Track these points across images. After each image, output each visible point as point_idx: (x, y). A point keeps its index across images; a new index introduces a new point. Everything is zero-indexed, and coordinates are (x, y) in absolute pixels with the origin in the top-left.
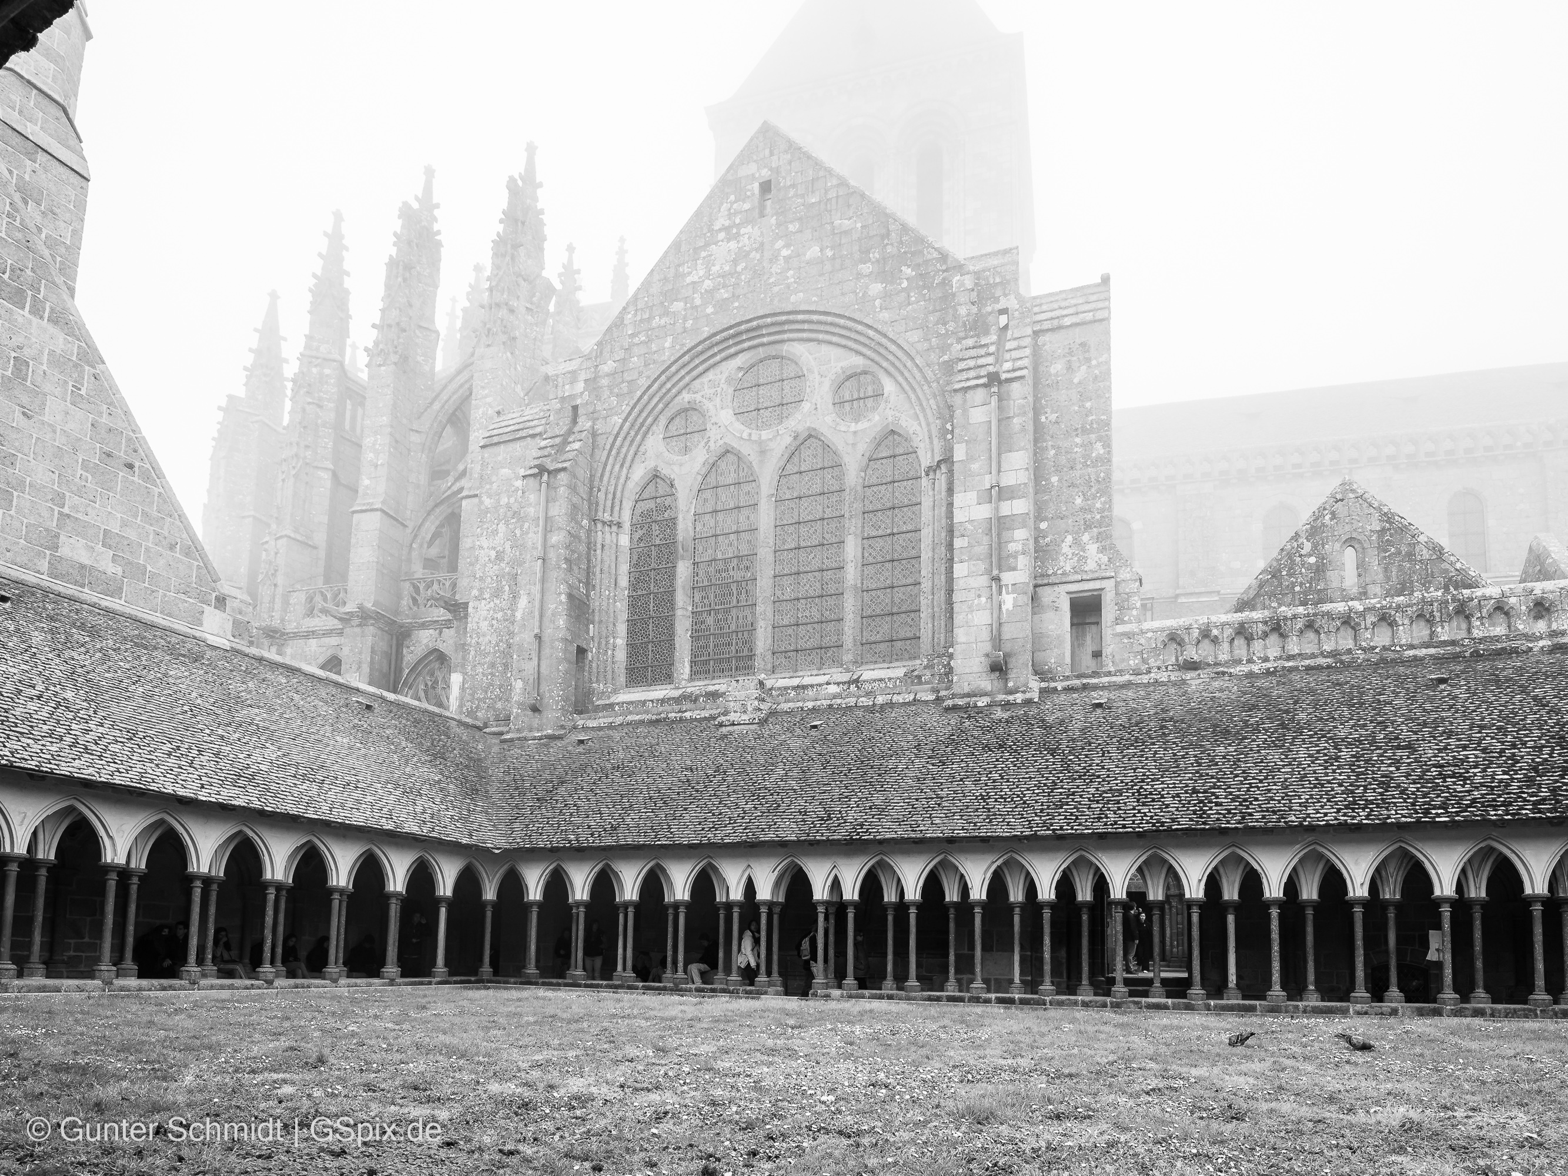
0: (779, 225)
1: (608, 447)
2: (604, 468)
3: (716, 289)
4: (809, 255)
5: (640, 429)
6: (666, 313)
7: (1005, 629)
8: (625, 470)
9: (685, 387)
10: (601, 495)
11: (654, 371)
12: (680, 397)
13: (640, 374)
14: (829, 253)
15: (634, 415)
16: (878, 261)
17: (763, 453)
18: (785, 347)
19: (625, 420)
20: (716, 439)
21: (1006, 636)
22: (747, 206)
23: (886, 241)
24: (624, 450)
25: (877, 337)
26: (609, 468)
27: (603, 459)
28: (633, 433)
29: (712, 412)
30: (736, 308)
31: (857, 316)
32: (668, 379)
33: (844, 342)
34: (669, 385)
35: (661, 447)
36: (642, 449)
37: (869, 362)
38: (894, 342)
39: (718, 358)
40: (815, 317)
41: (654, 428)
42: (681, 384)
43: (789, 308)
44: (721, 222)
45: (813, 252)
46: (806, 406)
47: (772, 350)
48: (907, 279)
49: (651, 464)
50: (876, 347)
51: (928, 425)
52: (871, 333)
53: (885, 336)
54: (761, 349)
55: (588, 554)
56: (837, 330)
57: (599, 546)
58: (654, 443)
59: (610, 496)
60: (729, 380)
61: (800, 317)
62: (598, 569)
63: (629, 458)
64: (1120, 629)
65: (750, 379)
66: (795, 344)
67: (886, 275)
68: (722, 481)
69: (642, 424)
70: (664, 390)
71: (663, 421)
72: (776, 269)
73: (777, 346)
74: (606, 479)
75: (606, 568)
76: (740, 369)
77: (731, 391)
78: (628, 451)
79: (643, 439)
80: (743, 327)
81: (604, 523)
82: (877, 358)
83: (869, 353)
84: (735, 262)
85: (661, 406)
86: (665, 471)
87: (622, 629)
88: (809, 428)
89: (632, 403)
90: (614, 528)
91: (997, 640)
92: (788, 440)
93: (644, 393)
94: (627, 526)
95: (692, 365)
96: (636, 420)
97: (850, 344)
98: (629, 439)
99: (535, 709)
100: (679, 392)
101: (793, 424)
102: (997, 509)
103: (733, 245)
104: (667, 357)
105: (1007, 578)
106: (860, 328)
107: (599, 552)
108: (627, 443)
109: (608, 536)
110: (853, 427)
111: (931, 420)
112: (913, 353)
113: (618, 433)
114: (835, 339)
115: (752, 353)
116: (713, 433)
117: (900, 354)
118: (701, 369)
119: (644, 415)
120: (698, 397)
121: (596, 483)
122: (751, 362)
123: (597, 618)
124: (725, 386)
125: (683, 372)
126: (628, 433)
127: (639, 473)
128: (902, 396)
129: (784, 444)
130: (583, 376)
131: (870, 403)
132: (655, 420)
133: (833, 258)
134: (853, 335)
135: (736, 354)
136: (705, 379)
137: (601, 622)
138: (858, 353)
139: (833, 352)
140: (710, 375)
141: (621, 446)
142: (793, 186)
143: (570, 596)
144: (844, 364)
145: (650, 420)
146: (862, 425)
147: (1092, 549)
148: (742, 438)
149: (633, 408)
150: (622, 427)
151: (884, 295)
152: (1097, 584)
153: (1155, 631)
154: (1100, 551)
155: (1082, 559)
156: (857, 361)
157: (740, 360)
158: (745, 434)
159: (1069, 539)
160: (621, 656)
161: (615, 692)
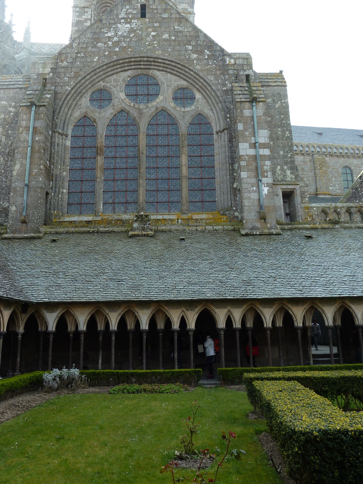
0: (149, 22)
1: (63, 99)
2: (60, 109)
3: (119, 41)
4: (164, 37)
6: (95, 47)
7: (263, 202)
8: (70, 111)
9: (102, 80)
10: (59, 121)
11: (88, 70)
12: (99, 84)
13: (81, 70)
14: (173, 38)
15: (77, 87)
16: (194, 46)
17: (141, 114)
18: (151, 71)
19: (72, 89)
20: (117, 105)
22: (135, 12)
23: (198, 39)
24: (70, 102)
25: (194, 75)
26: (63, 109)
28: (75, 95)
29: (116, 92)
30: (130, 51)
31: (186, 65)
32: (95, 75)
33: (179, 74)
34: (94, 77)
35: (89, 104)
36: (79, 103)
37: (189, 85)
38: (202, 78)
39: (119, 70)
40: (167, 62)
41: (86, 95)
42: (101, 78)
43: (155, 56)
45: (166, 36)
46: (161, 98)
47: (145, 72)
48: (208, 55)
49: (83, 110)
50: (194, 79)
51: (217, 113)
52: (192, 73)
53: (198, 75)
54: (139, 70)
55: (51, 147)
56: (176, 69)
57: (56, 144)
58: (85, 101)
59: (63, 122)
60: (124, 80)
61: (160, 61)
62: (56, 155)
63: (73, 106)
64: (303, 205)
65: (133, 81)
66: (156, 71)
67: (198, 52)
68: (119, 122)
69: (80, 93)
70: (92, 79)
71: (90, 93)
73: (147, 70)
75: (60, 155)
76: (129, 76)
77: (124, 85)
78: (72, 103)
79: (80, 99)
80: (133, 59)
81: (59, 133)
82: (194, 83)
83: (190, 81)
84: (129, 33)
85: (90, 85)
86: (90, 114)
88: (162, 106)
89: (76, 82)
90: (64, 137)
91: (262, 206)
92: (153, 110)
93: (82, 79)
94: (70, 136)
95: (106, 71)
97: (182, 75)
100: (99, 82)
101: (155, 104)
103: (128, 25)
105: (264, 180)
106: (187, 70)
107: (56, 147)
108: (72, 99)
109: (61, 140)
110: (183, 109)
111: (219, 112)
112: (211, 84)
113: (68, 94)
115: (135, 71)
116: (115, 101)
117: (205, 83)
118: (111, 73)
119: (82, 88)
120: (108, 85)
121: (56, 115)
122: (134, 75)
123: (54, 179)
124: (122, 83)
125: (102, 73)
126: (73, 95)
127: (77, 114)
128: (205, 100)
129: (151, 112)
130: (50, 66)
132: (87, 91)
133: (175, 40)
134: (183, 72)
135: (128, 70)
136: (112, 78)
137: (56, 180)
139: (173, 78)
140: (115, 76)
142: (156, 9)
144: (178, 83)
145: (84, 91)
147: (288, 172)
148: (130, 106)
149: (77, 84)
150: (70, 92)
151: (198, 59)
152: (293, 187)
153: (317, 207)
154: (291, 173)
155: (285, 176)
156: (183, 83)
157: (129, 73)
158: (132, 105)
159: (279, 167)
160: (66, 198)
161: (62, 215)
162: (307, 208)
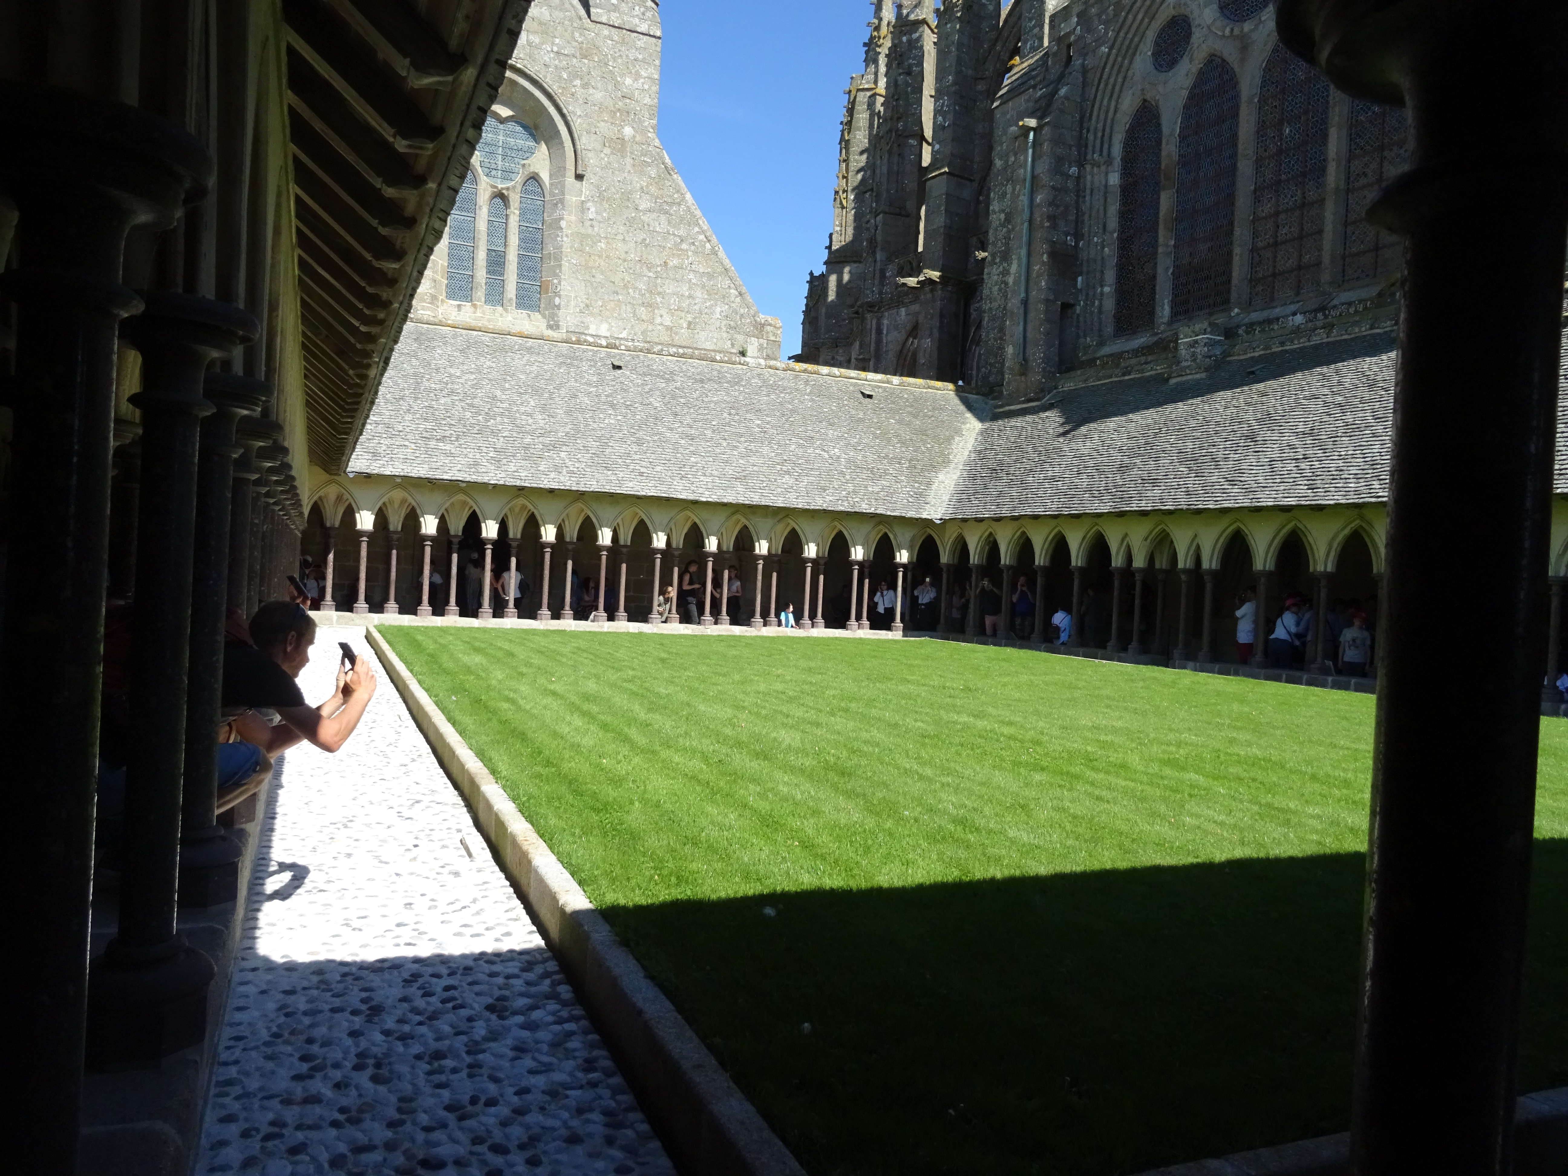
1: (1096, 83)
2: (1093, 106)
5: (1127, 51)
8: (1113, 103)
10: (1091, 137)
15: (1120, 40)
17: (1244, 49)
19: (1111, 49)
20: (1197, 45)
24: (1112, 80)
26: (1097, 105)
27: (1092, 96)
28: (1120, 59)
29: (1196, 12)
35: (1148, 67)
36: (1130, 73)
41: (1141, 46)
49: (1139, 90)
55: (1077, 202)
57: (1088, 192)
58: (1141, 65)
59: (1100, 134)
62: (1086, 217)
63: (1118, 86)
68: (1207, 90)
69: (1129, 47)
71: (1150, 37)
74: (1094, 118)
75: (1094, 214)
78: (1116, 80)
79: (1131, 62)
81: (1094, 164)
85: (1146, 20)
86: (1151, 93)
87: (1110, 276)
89: (1119, 25)
90: (1104, 168)
92: (1269, 26)
94: (1117, 161)
96: (1122, 44)
98: (1116, 68)
99: (1023, 373)
107: (1088, 198)
108: (1114, 73)
109: (1096, 178)
113: (1106, 64)
116: (1197, 36)
119: (1130, 36)
121: (1085, 125)
123: (1085, 269)
126: (1115, 61)
127: (1127, 103)
137: (1088, 272)
141: (1109, 78)
143: (1054, 254)
145: (1136, 39)
148: (1224, 36)
149: (1118, 33)
150: (1109, 54)
158: (1227, 31)
160: (1109, 305)
161: (1101, 344)
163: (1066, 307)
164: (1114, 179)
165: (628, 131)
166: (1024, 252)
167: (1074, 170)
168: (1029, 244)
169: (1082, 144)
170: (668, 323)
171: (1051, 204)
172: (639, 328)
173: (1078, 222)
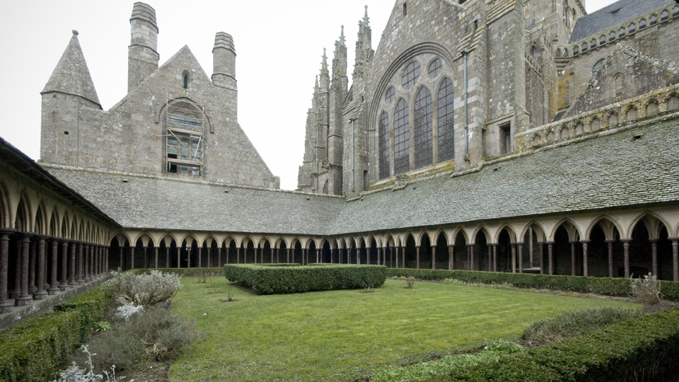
0: (409, 17)
1: (370, 107)
2: (370, 114)
3: (393, 46)
5: (378, 98)
6: (382, 59)
7: (470, 145)
8: (375, 113)
9: (388, 82)
10: (370, 123)
11: (379, 79)
13: (377, 81)
14: (423, 21)
17: (409, 97)
18: (414, 58)
19: (374, 97)
20: (397, 96)
21: (470, 148)
22: (400, 14)
27: (369, 111)
28: (377, 100)
29: (396, 87)
30: (399, 51)
31: (431, 41)
32: (383, 81)
33: (428, 51)
34: (384, 83)
35: (385, 103)
36: (379, 105)
37: (436, 55)
38: (442, 46)
39: (396, 68)
40: (420, 46)
41: (382, 97)
43: (412, 45)
44: (394, 23)
45: (418, 23)
46: (420, 77)
48: (445, 21)
49: (381, 109)
50: (437, 50)
52: (436, 46)
53: (439, 45)
54: (408, 61)
55: (367, 141)
56: (426, 48)
58: (383, 102)
59: (372, 122)
60: (400, 75)
62: (370, 145)
64: (516, 135)
65: (406, 72)
66: (416, 56)
67: (439, 23)
68: (400, 109)
70: (383, 85)
71: (384, 94)
72: (408, 33)
73: (411, 59)
74: (370, 117)
75: (372, 144)
76: (402, 70)
77: (401, 78)
78: (376, 106)
79: (379, 101)
80: (401, 57)
81: (371, 131)
82: (438, 53)
83: (436, 52)
84: (398, 35)
85: (384, 88)
86: (385, 110)
87: (377, 162)
88: (421, 84)
89: (375, 91)
90: (374, 131)
91: (467, 150)
92: (416, 90)
93: (378, 87)
94: (377, 130)
95: (389, 74)
96: (377, 96)
97: (431, 51)
99: (353, 191)
100: (387, 84)
101: (417, 84)
102: (466, 102)
103: (397, 30)
104: (382, 74)
105: (470, 126)
106: (432, 45)
107: (370, 140)
108: (375, 103)
109: (372, 134)
110: (434, 80)
112: (447, 48)
113: (373, 101)
114: (426, 51)
115: (405, 63)
116: (397, 94)
117: (444, 50)
118: (392, 74)
119: (379, 93)
120: (392, 83)
121: (368, 119)
122: (405, 67)
124: (399, 77)
125: (387, 78)
126: (375, 100)
127: (379, 113)
128: (447, 65)
129: (414, 92)
130: (364, 86)
131: (439, 70)
134: (430, 48)
135: (400, 66)
136: (393, 77)
137: (371, 161)
138: (434, 53)
139: (427, 55)
140: (395, 75)
141: (374, 105)
142: (412, 2)
143: (361, 156)
144: (430, 58)
145: (381, 94)
146: (437, 78)
147: (508, 105)
148: (404, 93)
149: (376, 93)
151: (439, 30)
152: (508, 120)
153: (529, 134)
154: (510, 105)
155: (504, 110)
156: (433, 56)
157: (402, 68)
159: (500, 103)
160: (378, 170)
161: (376, 182)
162: (520, 137)
163: (365, 172)
164: (377, 134)
165: (228, 119)
166: (352, 156)
167: (365, 132)
168: (354, 153)
169: (367, 125)
170: (243, 178)
171: (359, 142)
172: (234, 180)
173: (367, 147)
